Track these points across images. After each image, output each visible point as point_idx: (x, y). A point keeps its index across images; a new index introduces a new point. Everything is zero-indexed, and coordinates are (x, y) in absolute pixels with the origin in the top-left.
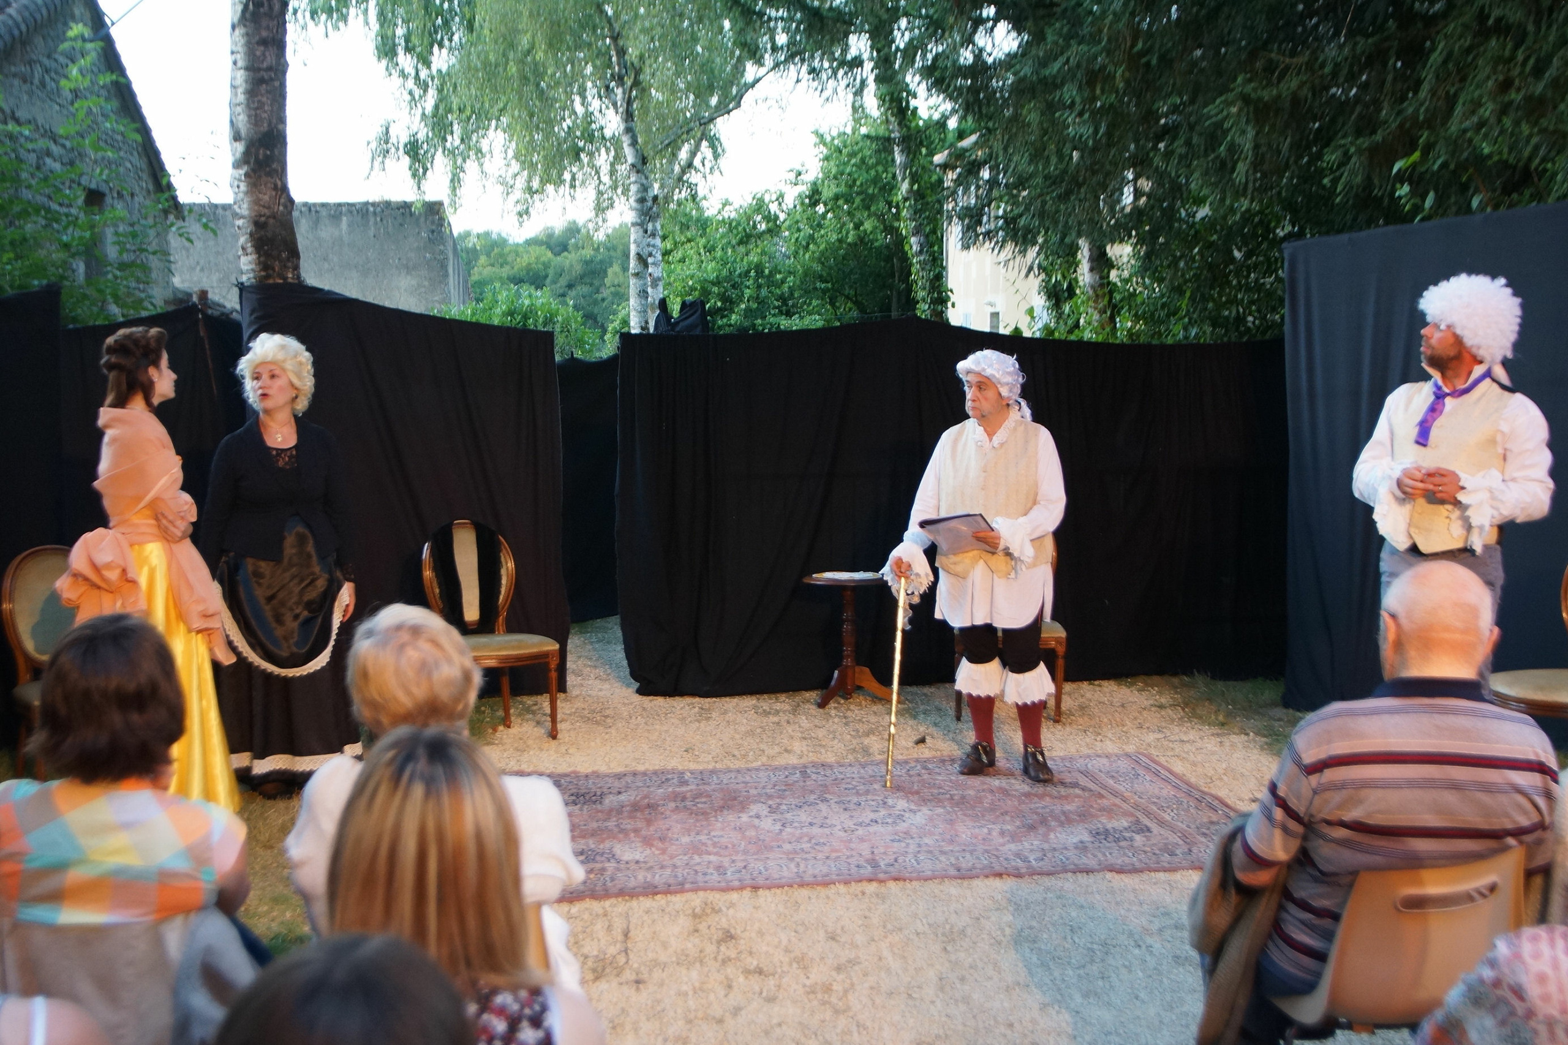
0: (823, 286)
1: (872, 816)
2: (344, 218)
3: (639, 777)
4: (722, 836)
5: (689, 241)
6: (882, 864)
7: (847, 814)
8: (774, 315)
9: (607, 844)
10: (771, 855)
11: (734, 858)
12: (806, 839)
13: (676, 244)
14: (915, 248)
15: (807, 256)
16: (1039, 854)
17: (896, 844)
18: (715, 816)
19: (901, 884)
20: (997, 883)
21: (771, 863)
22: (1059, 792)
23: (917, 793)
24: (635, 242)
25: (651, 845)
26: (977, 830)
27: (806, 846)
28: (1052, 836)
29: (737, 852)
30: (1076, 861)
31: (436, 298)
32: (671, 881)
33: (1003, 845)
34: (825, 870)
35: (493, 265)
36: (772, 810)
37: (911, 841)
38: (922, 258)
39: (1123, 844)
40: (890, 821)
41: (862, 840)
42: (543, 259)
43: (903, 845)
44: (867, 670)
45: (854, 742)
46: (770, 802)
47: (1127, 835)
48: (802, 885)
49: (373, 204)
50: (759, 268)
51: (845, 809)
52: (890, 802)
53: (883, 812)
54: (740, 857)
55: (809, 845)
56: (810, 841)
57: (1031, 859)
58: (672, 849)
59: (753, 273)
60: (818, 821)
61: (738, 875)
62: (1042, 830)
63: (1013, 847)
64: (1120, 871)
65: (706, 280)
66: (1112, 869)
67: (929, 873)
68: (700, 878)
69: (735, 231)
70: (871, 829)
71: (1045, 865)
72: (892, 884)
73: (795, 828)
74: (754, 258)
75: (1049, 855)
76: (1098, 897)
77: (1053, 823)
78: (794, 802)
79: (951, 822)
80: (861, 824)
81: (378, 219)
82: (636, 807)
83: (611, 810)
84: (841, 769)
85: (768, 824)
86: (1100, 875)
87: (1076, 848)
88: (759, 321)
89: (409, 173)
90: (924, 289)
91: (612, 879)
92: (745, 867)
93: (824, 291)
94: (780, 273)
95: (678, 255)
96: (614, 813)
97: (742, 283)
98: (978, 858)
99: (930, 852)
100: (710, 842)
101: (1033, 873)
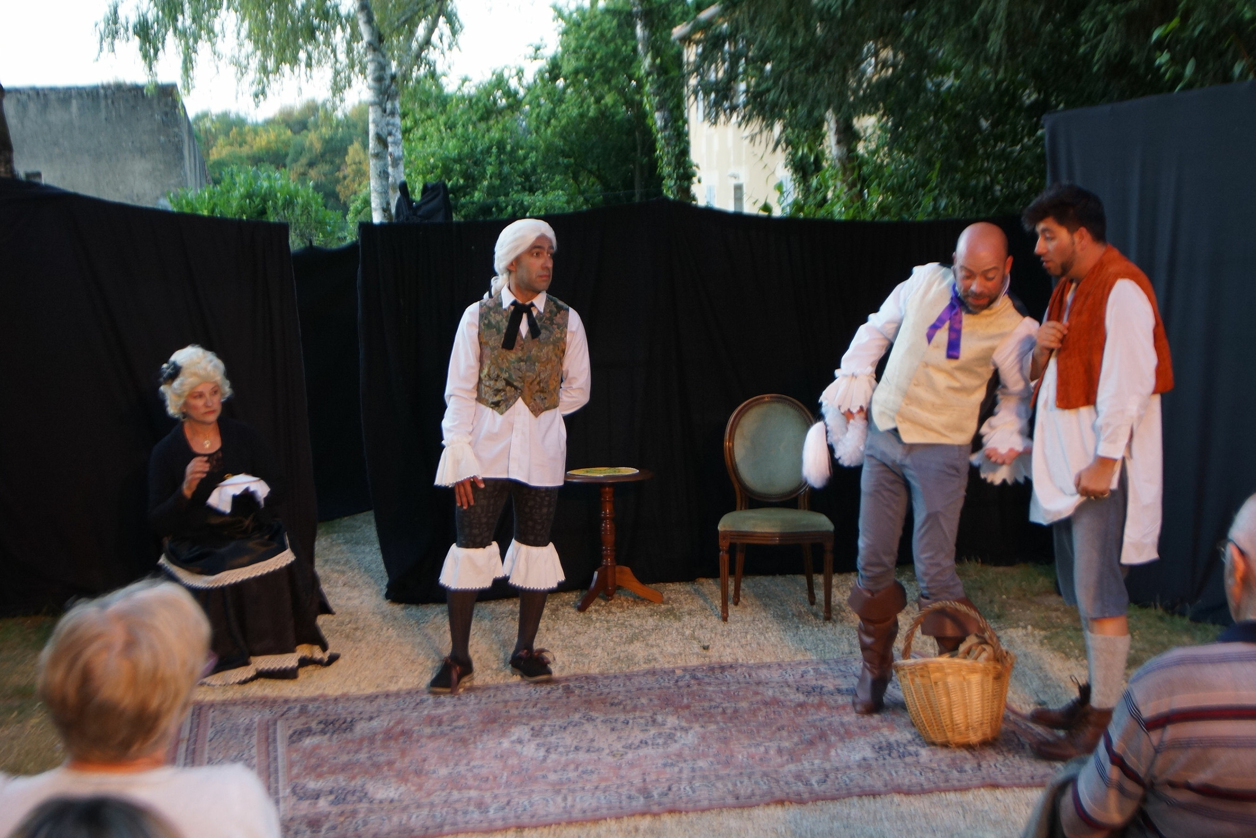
0: (566, 161)
1: (641, 736)
2: (74, 102)
3: (392, 699)
4: (482, 766)
5: (430, 118)
6: (655, 794)
7: (614, 736)
8: (517, 192)
9: (358, 782)
10: (536, 787)
11: (496, 791)
12: (572, 767)
13: (416, 123)
14: (659, 123)
15: (549, 131)
16: (821, 776)
17: (668, 769)
18: (475, 743)
19: (676, 817)
20: (778, 812)
21: (536, 798)
22: (836, 701)
23: (688, 707)
24: (374, 122)
25: (406, 781)
26: (753, 750)
27: (572, 775)
28: (833, 753)
29: (499, 787)
30: (861, 783)
31: (173, 181)
32: (429, 823)
33: (782, 766)
34: (594, 804)
35: (231, 145)
36: (536, 733)
37: (683, 765)
38: (667, 133)
39: (908, 759)
40: (661, 741)
41: (631, 765)
42: (283, 137)
43: (676, 769)
44: (627, 569)
45: (618, 649)
46: (533, 724)
47: (912, 749)
48: (570, 823)
49: (103, 87)
50: (501, 145)
51: (613, 729)
52: (659, 718)
53: (653, 731)
54: (501, 791)
55: (576, 774)
56: (577, 768)
57: (813, 781)
58: (429, 785)
59: (494, 150)
60: (585, 745)
61: (501, 814)
62: (821, 746)
63: (792, 767)
64: (908, 793)
65: (447, 158)
66: (899, 790)
67: (705, 803)
68: (460, 818)
69: (475, 108)
70: (642, 752)
71: (828, 788)
72: (667, 818)
73: (561, 753)
74: (495, 134)
75: (832, 776)
76: (886, 824)
77: (833, 738)
78: (559, 722)
79: (725, 741)
80: (630, 747)
81: (110, 102)
82: (389, 736)
83: (362, 740)
84: (606, 682)
85: (530, 750)
86: (888, 799)
87: (859, 766)
88: (502, 198)
89: (139, 55)
90: (669, 164)
91: (365, 823)
92: (508, 803)
93: (567, 167)
94: (522, 148)
95: (419, 132)
96: (365, 743)
97: (484, 160)
98: (756, 783)
99: (704, 777)
100: (470, 774)
101: (817, 798)
